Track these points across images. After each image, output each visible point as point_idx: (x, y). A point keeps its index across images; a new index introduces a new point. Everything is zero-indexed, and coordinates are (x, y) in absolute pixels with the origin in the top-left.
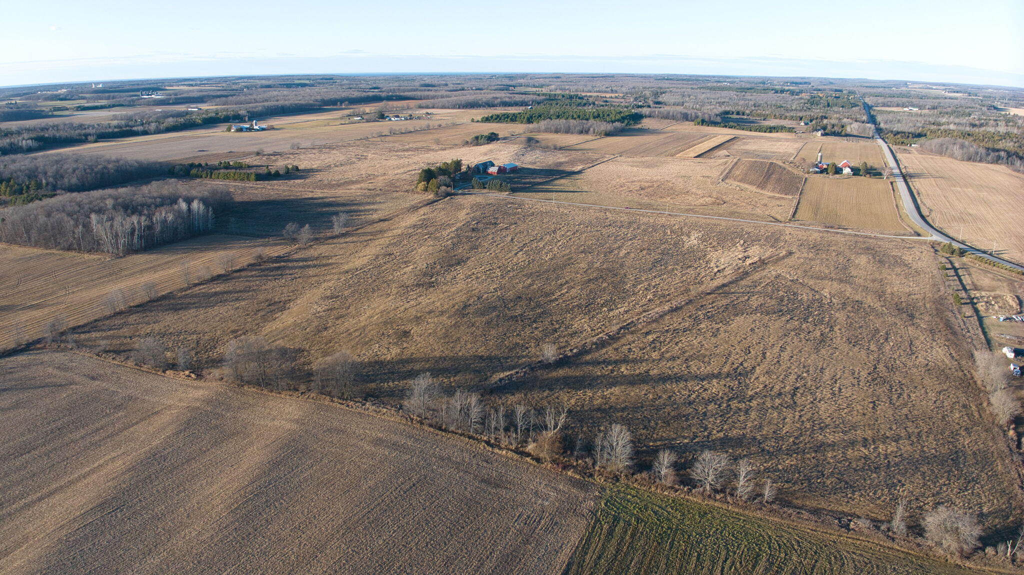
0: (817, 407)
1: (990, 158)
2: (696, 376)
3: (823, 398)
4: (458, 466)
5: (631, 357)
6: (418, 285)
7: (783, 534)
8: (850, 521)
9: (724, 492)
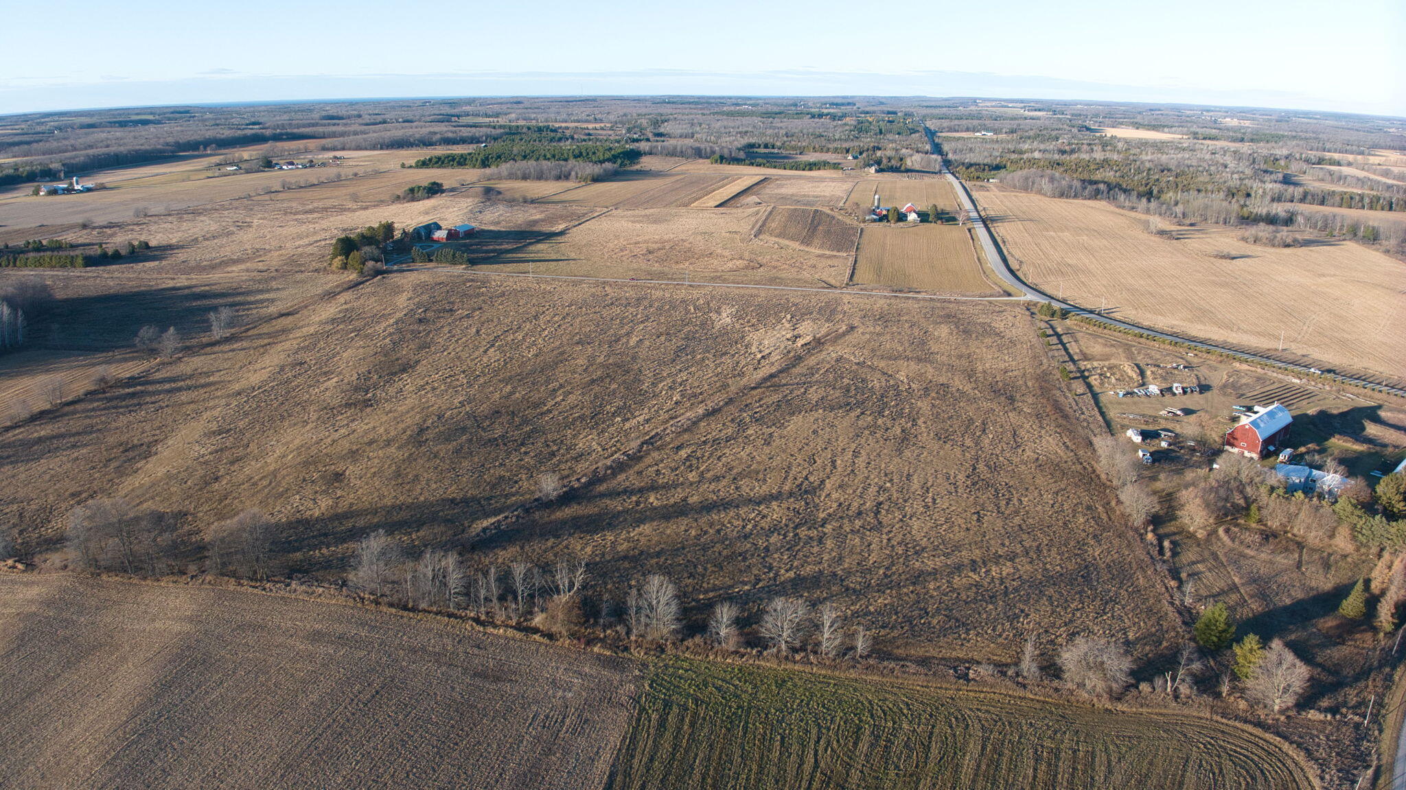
0: (908, 525)
1: (1087, 192)
2: (750, 500)
3: (915, 513)
4: (438, 658)
5: (660, 481)
6: (348, 405)
7: (887, 696)
8: (968, 669)
9: (805, 650)
